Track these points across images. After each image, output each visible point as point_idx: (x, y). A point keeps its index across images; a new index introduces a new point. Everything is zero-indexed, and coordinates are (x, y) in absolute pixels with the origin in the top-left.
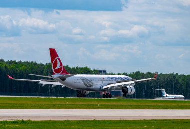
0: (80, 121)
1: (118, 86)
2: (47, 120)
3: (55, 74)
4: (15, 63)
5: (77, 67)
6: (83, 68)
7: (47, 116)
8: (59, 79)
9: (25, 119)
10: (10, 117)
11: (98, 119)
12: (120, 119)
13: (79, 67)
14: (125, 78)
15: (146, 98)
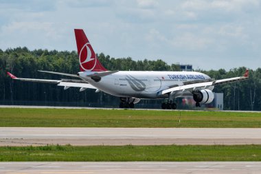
0: (149, 147)
1: (186, 90)
2: (96, 145)
3: (83, 71)
4: (47, 53)
5: (145, 61)
6: (154, 62)
7: (96, 140)
8: (90, 78)
9: (62, 144)
10: (38, 140)
11: (178, 144)
12: (213, 144)
13: (148, 60)
14: (198, 77)
15: (254, 110)
